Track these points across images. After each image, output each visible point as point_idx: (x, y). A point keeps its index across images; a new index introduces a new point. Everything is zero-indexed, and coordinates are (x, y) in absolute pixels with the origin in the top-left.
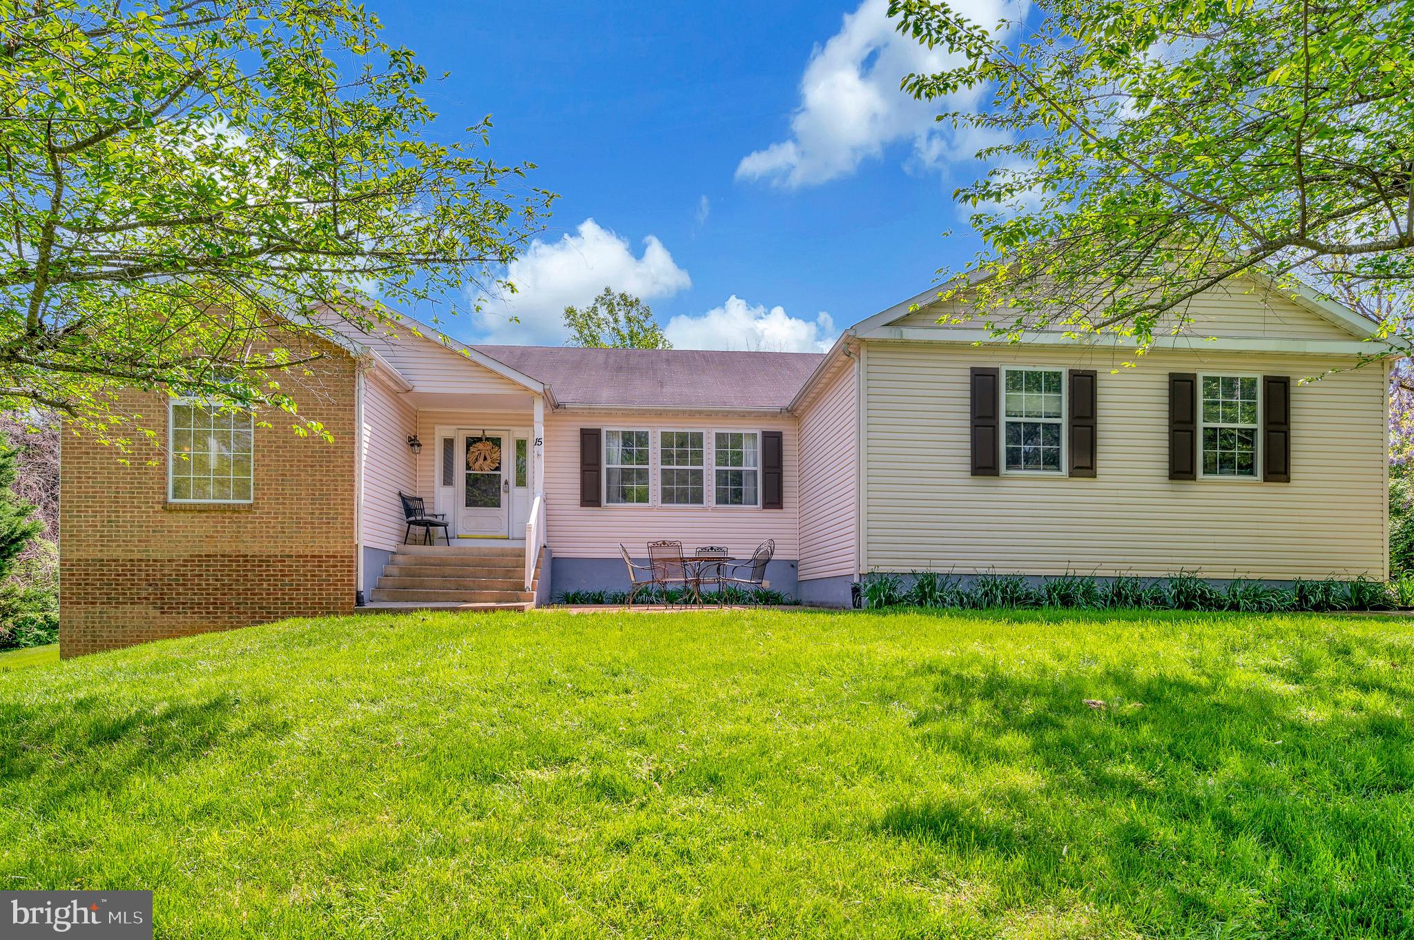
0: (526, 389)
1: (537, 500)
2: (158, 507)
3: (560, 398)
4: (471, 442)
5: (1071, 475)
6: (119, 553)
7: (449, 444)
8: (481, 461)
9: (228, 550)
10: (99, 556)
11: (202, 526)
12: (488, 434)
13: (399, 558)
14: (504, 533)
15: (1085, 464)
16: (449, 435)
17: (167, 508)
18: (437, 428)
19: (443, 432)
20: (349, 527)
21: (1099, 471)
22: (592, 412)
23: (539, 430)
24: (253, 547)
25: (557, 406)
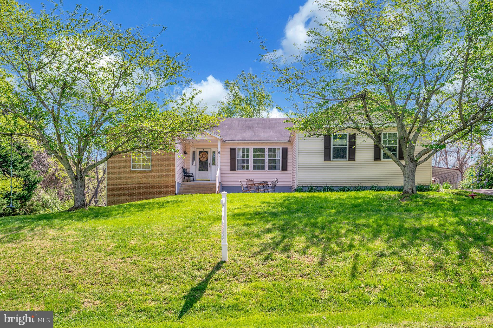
0: (216, 138)
1: (219, 169)
2: (129, 171)
3: (224, 139)
4: (200, 152)
5: (349, 160)
6: (120, 183)
7: (194, 153)
8: (203, 158)
9: (145, 182)
10: (116, 183)
11: (139, 176)
12: (205, 150)
13: (183, 185)
14: (209, 179)
15: (352, 157)
16: (194, 150)
17: (132, 172)
18: (191, 148)
19: (192, 149)
20: (174, 176)
21: (356, 159)
22: (234, 143)
23: (219, 150)
24: (151, 182)
25: (224, 142)
